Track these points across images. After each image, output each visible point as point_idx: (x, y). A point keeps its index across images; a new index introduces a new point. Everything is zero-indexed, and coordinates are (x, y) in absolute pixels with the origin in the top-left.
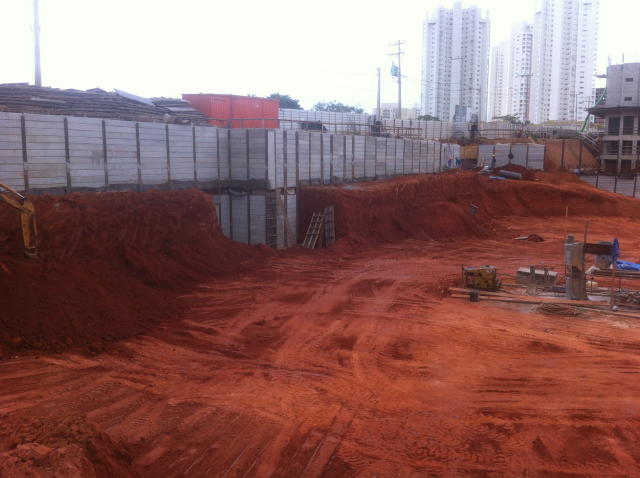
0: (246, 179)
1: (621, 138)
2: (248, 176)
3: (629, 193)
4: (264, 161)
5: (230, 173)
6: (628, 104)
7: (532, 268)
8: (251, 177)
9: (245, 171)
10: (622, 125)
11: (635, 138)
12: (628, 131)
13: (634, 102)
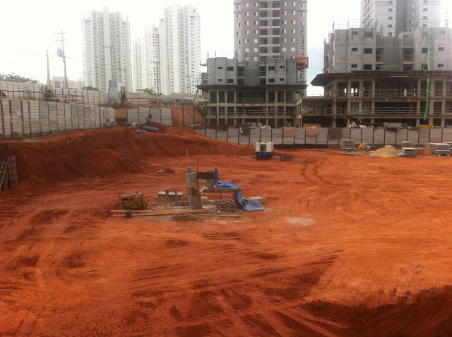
1: (218, 105)
3: (224, 139)
6: (220, 83)
7: (167, 191)
10: (218, 96)
11: (226, 105)
12: (222, 100)
13: (224, 83)
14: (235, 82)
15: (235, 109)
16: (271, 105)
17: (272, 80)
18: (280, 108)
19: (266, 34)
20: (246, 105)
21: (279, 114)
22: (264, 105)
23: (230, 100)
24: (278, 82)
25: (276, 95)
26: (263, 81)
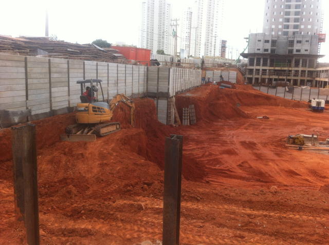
0: (156, 92)
1: (255, 67)
2: (158, 91)
4: (167, 83)
5: (147, 88)
6: (258, 52)
8: (160, 91)
9: (156, 88)
10: (255, 61)
11: (261, 68)
12: (258, 64)
13: (261, 52)
14: (269, 52)
15: (268, 71)
16: (296, 69)
17: (298, 51)
18: (303, 72)
19: (289, 15)
20: (277, 68)
21: (301, 76)
22: (290, 69)
23: (265, 64)
24: (303, 52)
25: (301, 62)
26: (291, 51)
